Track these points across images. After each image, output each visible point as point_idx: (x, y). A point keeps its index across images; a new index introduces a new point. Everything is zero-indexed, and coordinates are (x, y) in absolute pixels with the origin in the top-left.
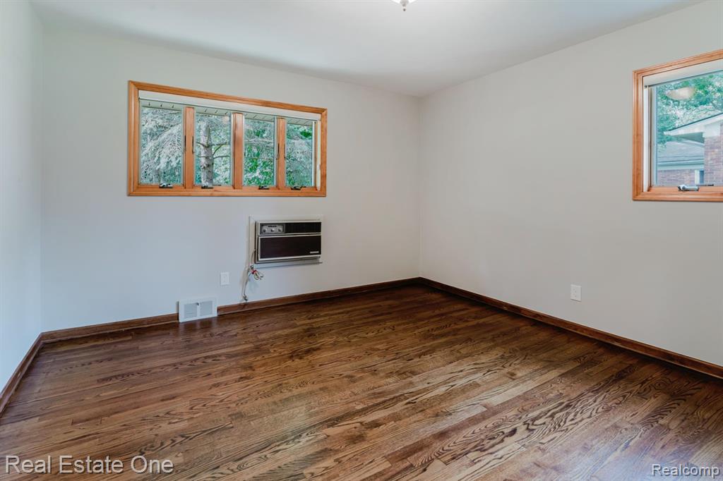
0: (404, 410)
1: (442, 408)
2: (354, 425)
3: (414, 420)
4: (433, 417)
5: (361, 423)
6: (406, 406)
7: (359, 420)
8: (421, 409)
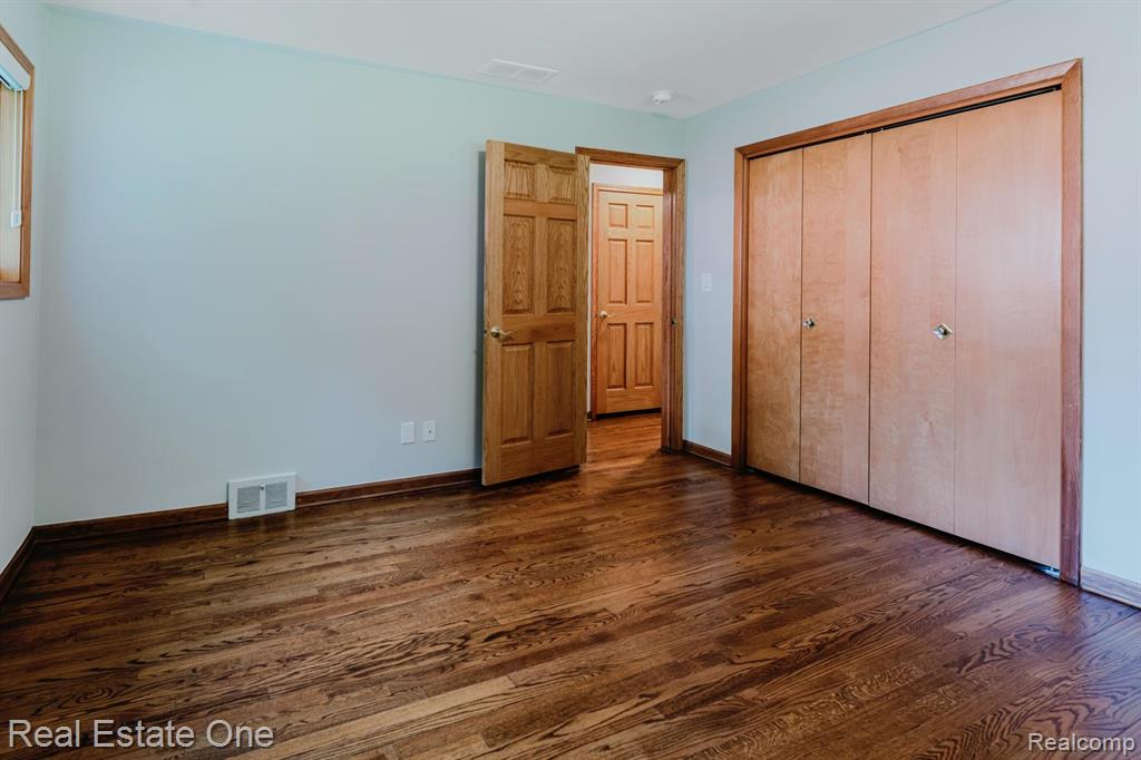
0: (662, 683)
1: (591, 681)
2: (743, 659)
3: (643, 663)
4: (612, 666)
5: (732, 663)
6: (658, 689)
7: (738, 668)
8: (630, 681)
